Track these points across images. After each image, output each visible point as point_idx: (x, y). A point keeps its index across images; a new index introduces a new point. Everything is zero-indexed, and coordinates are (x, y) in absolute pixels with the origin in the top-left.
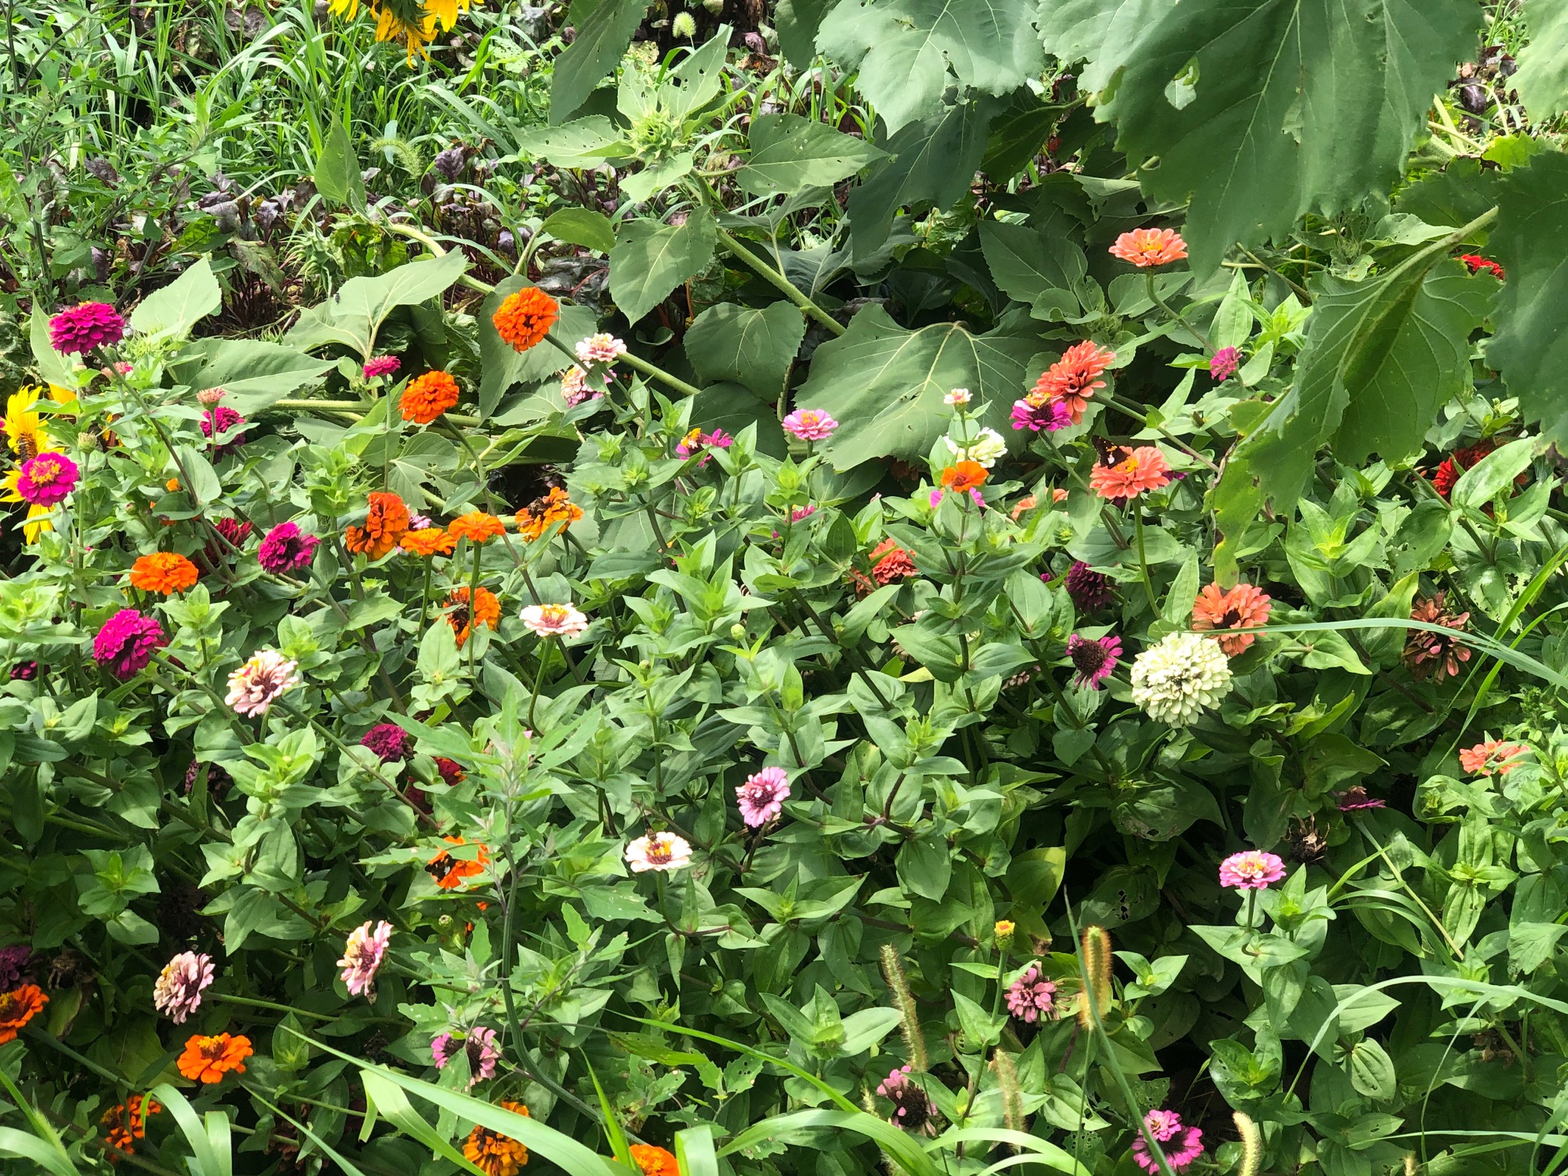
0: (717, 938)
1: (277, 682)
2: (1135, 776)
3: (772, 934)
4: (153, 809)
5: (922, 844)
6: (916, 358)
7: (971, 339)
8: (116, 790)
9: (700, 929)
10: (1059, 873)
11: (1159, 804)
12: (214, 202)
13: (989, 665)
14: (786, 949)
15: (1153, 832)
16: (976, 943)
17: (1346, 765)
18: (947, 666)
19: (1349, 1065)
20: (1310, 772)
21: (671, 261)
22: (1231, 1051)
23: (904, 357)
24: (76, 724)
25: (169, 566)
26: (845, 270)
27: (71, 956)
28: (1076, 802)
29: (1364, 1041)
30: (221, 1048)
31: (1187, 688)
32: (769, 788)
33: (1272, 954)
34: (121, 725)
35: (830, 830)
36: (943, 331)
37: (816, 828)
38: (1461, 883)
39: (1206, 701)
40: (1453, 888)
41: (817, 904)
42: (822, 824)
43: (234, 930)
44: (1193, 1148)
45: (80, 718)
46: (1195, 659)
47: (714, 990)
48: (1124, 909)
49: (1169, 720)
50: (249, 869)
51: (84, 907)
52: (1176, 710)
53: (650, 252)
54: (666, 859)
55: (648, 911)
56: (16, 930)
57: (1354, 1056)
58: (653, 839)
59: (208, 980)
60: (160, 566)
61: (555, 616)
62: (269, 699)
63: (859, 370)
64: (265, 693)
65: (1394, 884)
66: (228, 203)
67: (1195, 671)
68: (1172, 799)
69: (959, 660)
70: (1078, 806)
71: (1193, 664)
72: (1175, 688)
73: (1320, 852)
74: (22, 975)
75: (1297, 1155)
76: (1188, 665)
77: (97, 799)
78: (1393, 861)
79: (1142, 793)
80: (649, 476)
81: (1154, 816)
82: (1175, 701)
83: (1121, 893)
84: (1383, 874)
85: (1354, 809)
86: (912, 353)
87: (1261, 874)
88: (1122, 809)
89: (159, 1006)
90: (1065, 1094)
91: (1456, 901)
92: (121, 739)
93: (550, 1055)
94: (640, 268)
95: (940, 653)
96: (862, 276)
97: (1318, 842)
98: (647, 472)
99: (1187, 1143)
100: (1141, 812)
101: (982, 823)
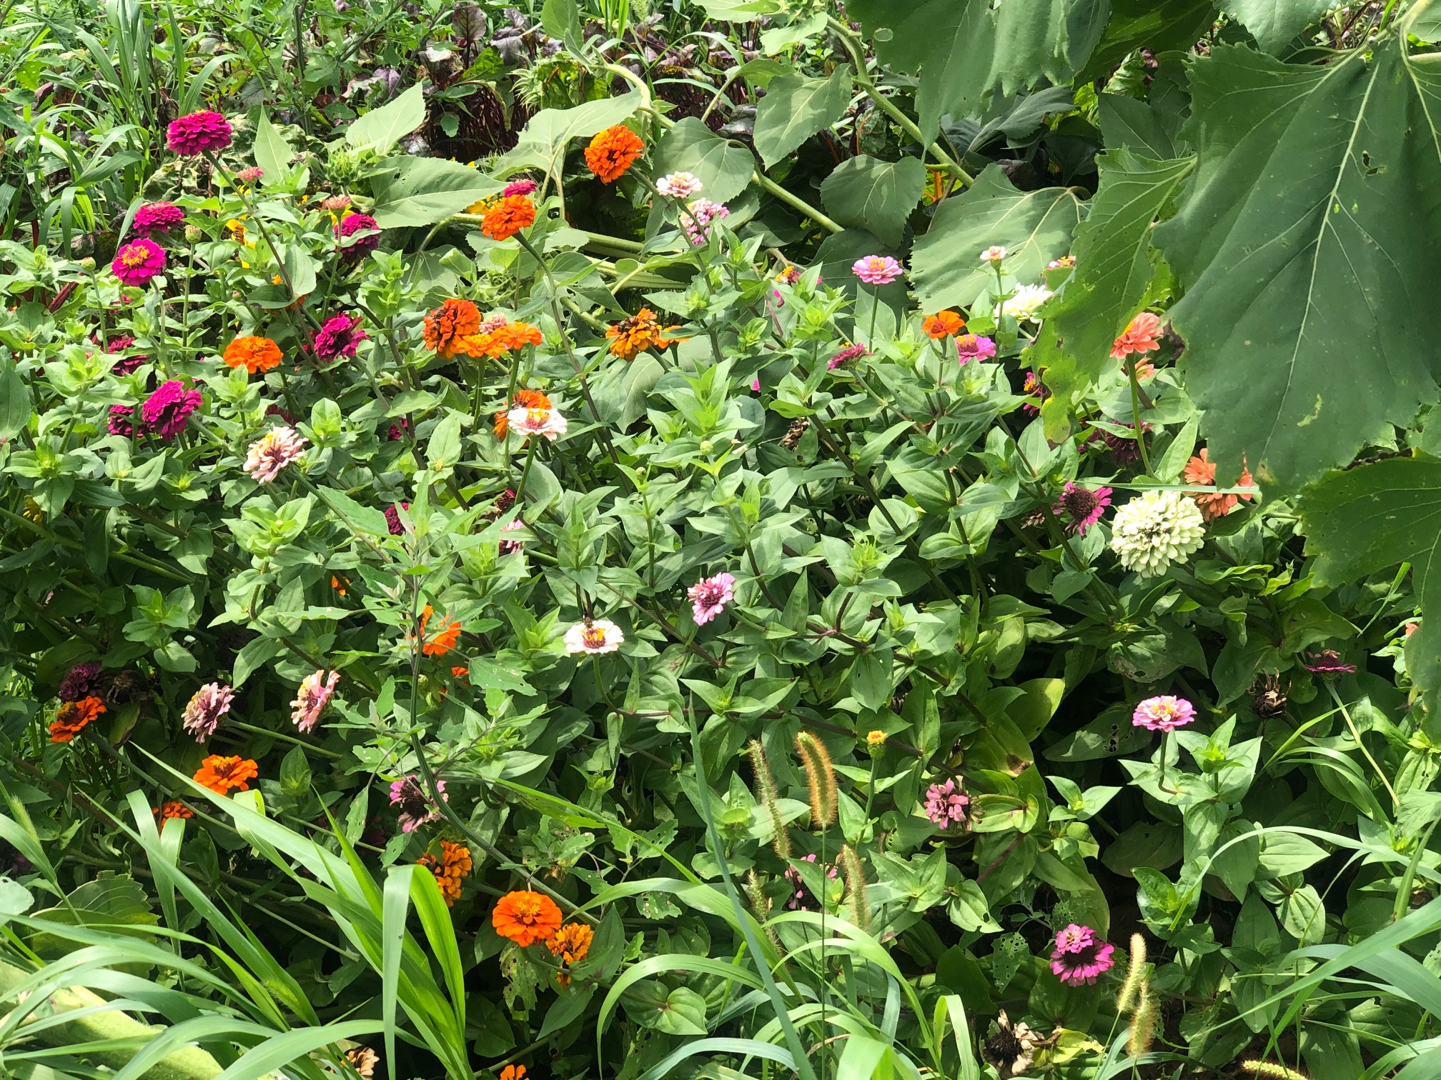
0: (656, 722)
1: (284, 455)
2: (1131, 620)
3: (715, 724)
4: (204, 557)
5: (873, 658)
6: (1023, 218)
7: (1078, 204)
8: (182, 538)
9: (640, 712)
10: (1055, 702)
11: (1151, 649)
12: (506, 35)
13: (974, 502)
14: (726, 739)
15: (1140, 674)
16: (921, 754)
17: (1321, 629)
18: (935, 499)
19: (1285, 908)
20: (1289, 632)
21: (811, 112)
22: (1152, 879)
23: (1014, 216)
24: (145, 477)
25: (256, 348)
26: (1000, 133)
27: (129, 676)
28: (1076, 639)
29: (1303, 887)
30: (231, 768)
31: (1156, 541)
32: (715, 591)
33: (1189, 794)
34: (184, 482)
35: (771, 635)
36: (1054, 194)
37: (760, 632)
38: (1418, 751)
39: (1173, 554)
40: (1409, 755)
41: (751, 700)
42: (767, 629)
43: (242, 667)
44: (1103, 962)
45: (150, 472)
46: (1167, 515)
47: (673, 769)
48: (1113, 742)
49: (1138, 569)
50: (255, 615)
51: (128, 634)
52: (1144, 560)
53: (794, 103)
54: (602, 643)
55: (525, 684)
56: (95, 650)
57: (1292, 900)
58: (589, 626)
59: (226, 709)
60: (247, 348)
61: (537, 419)
62: (276, 470)
63: (973, 225)
64: (274, 464)
65: (1350, 746)
66: (514, 38)
67: (1165, 526)
68: (1163, 645)
69: (948, 496)
70: (1077, 642)
71: (1165, 520)
72: (1145, 540)
73: (1278, 708)
74: (91, 687)
75: (1217, 984)
76: (1159, 519)
77: (167, 544)
78: (1355, 724)
79: (1136, 637)
80: (709, 304)
81: (1144, 658)
82: (1144, 553)
83: (1115, 728)
84: (1344, 734)
85: (1324, 671)
86: (1022, 213)
87: (1169, 717)
88: (1116, 649)
89: (185, 726)
90: (971, 899)
91: (1411, 767)
92: (184, 495)
93: (496, 808)
94: (782, 117)
95: (932, 487)
96: (1013, 140)
97: (1278, 698)
98: (707, 301)
99: (1099, 957)
100: (1133, 654)
101: (940, 646)
